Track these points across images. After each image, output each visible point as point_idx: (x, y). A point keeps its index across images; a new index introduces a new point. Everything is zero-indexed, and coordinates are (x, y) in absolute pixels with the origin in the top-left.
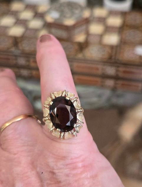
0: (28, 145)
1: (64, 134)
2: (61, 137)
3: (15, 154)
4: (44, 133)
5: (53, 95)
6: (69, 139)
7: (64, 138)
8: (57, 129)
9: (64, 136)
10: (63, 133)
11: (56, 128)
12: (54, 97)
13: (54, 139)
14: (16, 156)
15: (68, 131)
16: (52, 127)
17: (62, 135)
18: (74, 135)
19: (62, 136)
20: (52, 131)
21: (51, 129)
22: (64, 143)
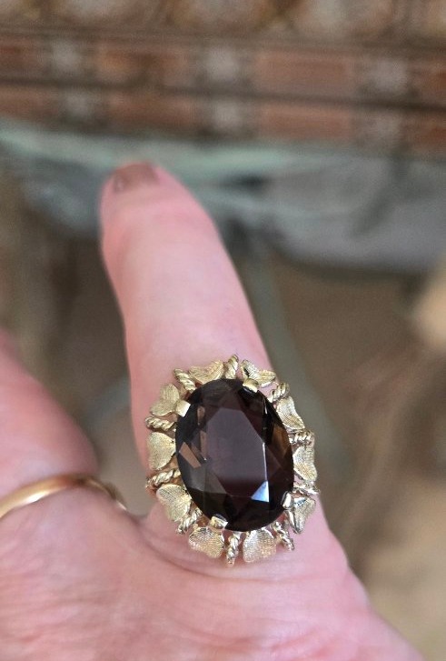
0: (80, 600)
1: (243, 538)
2: (231, 554)
3: (28, 640)
4: (149, 546)
5: (186, 376)
6: (260, 561)
7: (240, 558)
8: (214, 518)
9: (240, 547)
10: (238, 535)
11: (208, 514)
12: (192, 383)
13: (193, 567)
14: (30, 649)
15: (257, 527)
16: (189, 513)
17: (234, 542)
18: (282, 544)
19: (234, 551)
20: (190, 528)
21: (187, 523)
22: (238, 580)
